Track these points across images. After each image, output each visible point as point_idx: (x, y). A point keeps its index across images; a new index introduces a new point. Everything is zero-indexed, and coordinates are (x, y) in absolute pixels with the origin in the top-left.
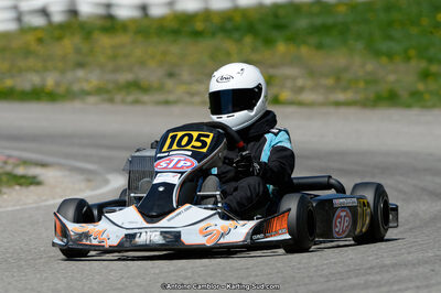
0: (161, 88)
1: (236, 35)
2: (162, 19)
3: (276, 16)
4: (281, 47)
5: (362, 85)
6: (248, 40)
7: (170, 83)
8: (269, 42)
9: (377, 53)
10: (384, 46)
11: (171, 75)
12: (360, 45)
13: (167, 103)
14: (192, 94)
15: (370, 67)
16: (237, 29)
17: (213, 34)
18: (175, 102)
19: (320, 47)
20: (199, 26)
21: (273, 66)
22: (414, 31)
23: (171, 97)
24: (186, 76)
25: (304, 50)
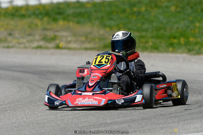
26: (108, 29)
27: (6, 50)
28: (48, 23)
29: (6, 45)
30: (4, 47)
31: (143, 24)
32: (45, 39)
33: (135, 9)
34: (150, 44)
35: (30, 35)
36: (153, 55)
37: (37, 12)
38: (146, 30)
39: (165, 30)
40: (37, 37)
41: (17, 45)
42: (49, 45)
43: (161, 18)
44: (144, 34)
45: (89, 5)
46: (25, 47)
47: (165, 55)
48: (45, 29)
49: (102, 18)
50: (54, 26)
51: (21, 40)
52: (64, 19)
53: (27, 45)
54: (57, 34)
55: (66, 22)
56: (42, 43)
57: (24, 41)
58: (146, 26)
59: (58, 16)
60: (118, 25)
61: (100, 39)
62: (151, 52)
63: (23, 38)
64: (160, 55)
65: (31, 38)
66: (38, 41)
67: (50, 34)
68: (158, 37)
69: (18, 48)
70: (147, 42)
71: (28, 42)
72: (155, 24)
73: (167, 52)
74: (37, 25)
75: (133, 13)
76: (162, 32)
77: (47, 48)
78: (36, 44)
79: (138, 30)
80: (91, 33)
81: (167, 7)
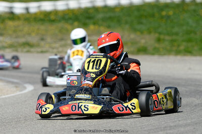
0: (38, 45)
1: (70, 21)
2: (35, 14)
3: (87, 13)
4: (92, 27)
5: (130, 44)
6: (76, 23)
7: (42, 43)
8: (85, 25)
9: (135, 30)
10: (139, 27)
11: (42, 39)
12: (127, 26)
13: (42, 52)
14: (53, 48)
15: (133, 36)
16: (70, 19)
17: (60, 21)
18: (46, 52)
19: (109, 27)
20: (52, 17)
23: (44, 49)
24: (49, 40)
25: (102, 28)
26: (138, 33)
27: (40, 55)
29: (39, 50)
30: (38, 52)
31: (173, 27)
33: (164, 13)
34: (182, 48)
35: (62, 39)
36: (187, 58)
37: (67, 17)
38: (177, 34)
39: (195, 33)
41: (51, 50)
43: (190, 21)
44: (174, 37)
47: (198, 58)
49: (132, 22)
51: (54, 45)
52: (94, 24)
53: (60, 49)
55: (97, 27)
57: (57, 45)
58: (176, 30)
59: (87, 21)
60: (148, 29)
61: (132, 43)
62: (185, 55)
63: (55, 42)
64: (194, 58)
65: (63, 43)
68: (189, 40)
70: (179, 46)
71: (61, 46)
72: (185, 28)
73: (200, 55)
74: (67, 30)
75: (162, 17)
76: (192, 35)
79: (168, 34)
81: (195, 11)
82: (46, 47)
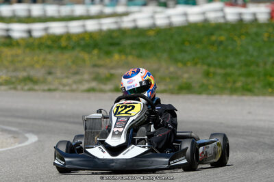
0: (44, 81)
2: (41, 38)
3: (111, 37)
4: (116, 57)
5: (168, 80)
6: (95, 52)
7: (50, 78)
8: (108, 53)
9: (176, 61)
10: (180, 56)
11: (50, 73)
12: (165, 56)
13: (49, 90)
14: (64, 85)
15: (172, 69)
16: (88, 46)
17: (73, 48)
18: (55, 90)
19: (140, 56)
20: (63, 43)
21: (112, 68)
22: (198, 46)
23: (52, 87)
24: (59, 74)
25: (130, 58)
26: (180, 65)
27: (47, 94)
28: (99, 57)
29: (46, 87)
30: (44, 91)
31: (226, 57)
32: (97, 78)
33: (213, 38)
34: (239, 84)
35: (76, 73)
36: (245, 98)
37: (82, 43)
38: (232, 66)
39: (258, 65)
40: (86, 76)
41: (61, 87)
42: (103, 87)
43: (251, 48)
44: (229, 70)
45: (152, 33)
46: (73, 91)
47: (261, 98)
48: (95, 66)
49: (171, 49)
50: (107, 61)
51: (65, 81)
52: (120, 52)
53: (74, 87)
54: (113, 71)
55: (123, 57)
56: (94, 84)
57: (70, 81)
58: (231, 60)
59: (111, 48)
60: (193, 59)
61: (171, 78)
62: (243, 95)
63: (68, 77)
64: (255, 98)
65: (78, 77)
66: (88, 81)
67: (103, 72)
68: (249, 75)
69: (63, 91)
70: (234, 82)
71: (75, 82)
72: (243, 57)
73: (264, 94)
74: (84, 60)
75: (212, 44)
76: (252, 68)
77: (102, 91)
78: (86, 86)
79: (220, 66)
80: (158, 70)
81: (257, 34)
82: (56, 84)
